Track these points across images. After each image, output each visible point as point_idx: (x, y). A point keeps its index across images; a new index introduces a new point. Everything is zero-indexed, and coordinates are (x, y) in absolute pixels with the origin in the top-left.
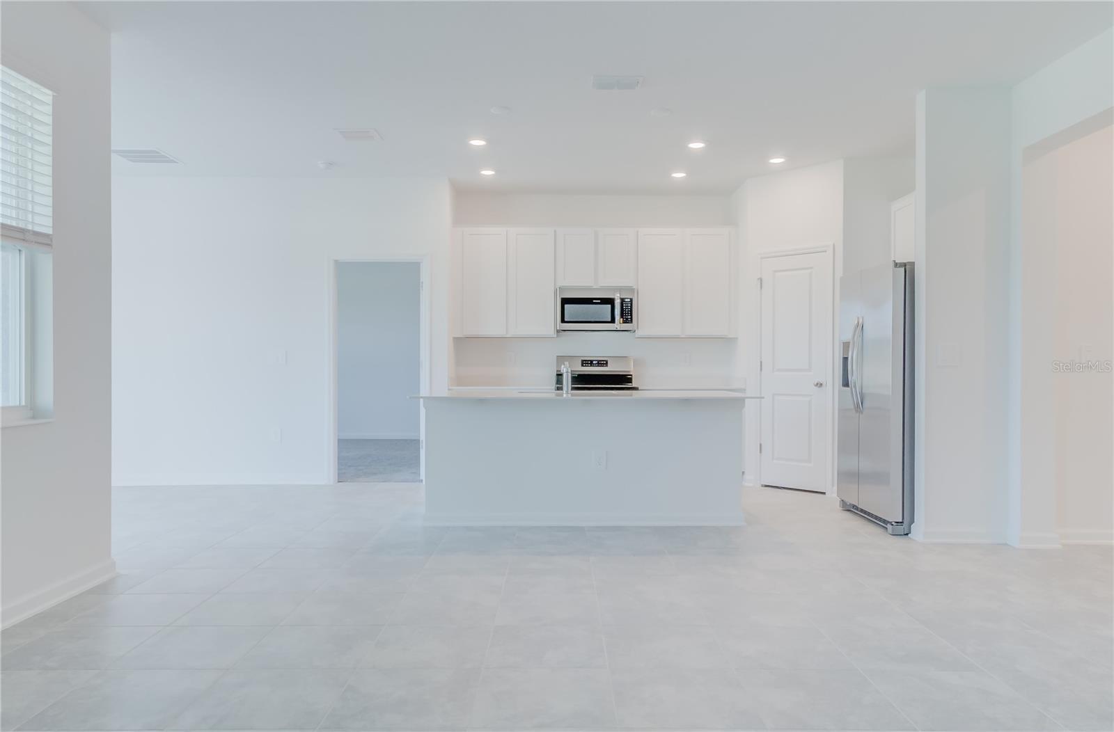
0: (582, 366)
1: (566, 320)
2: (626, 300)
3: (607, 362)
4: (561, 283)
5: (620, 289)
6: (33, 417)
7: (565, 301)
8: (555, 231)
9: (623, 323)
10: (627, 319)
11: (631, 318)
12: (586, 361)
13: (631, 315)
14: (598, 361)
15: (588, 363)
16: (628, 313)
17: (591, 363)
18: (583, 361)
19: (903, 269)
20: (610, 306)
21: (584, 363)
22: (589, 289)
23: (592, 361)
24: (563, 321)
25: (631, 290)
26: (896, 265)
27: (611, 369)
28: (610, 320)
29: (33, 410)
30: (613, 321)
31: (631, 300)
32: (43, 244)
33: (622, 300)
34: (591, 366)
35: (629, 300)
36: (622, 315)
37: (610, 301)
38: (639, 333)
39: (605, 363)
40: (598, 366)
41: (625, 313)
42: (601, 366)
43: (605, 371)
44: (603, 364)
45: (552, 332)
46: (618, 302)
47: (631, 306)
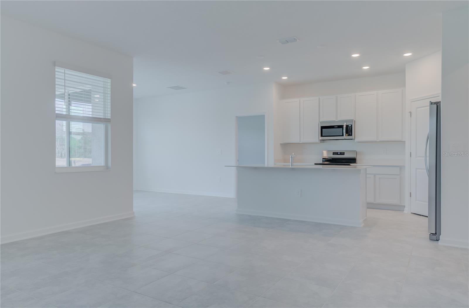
0: (333, 155)
1: (323, 135)
2: (349, 126)
3: (344, 153)
4: (321, 120)
5: (346, 121)
6: (107, 169)
7: (323, 128)
8: (319, 99)
9: (348, 136)
10: (350, 134)
11: (352, 134)
12: (335, 152)
13: (352, 132)
14: (340, 153)
15: (336, 154)
16: (350, 132)
17: (337, 154)
18: (333, 153)
19: (436, 105)
20: (342, 129)
21: (334, 154)
22: (334, 122)
23: (337, 153)
24: (322, 136)
25: (352, 121)
26: (432, 103)
27: (346, 156)
28: (342, 135)
29: (107, 167)
31: (352, 125)
32: (108, 121)
33: (347, 126)
34: (337, 155)
35: (350, 126)
36: (347, 132)
37: (341, 127)
38: (356, 140)
39: (343, 154)
40: (340, 155)
41: (349, 132)
42: (341, 155)
43: (343, 157)
44: (342, 154)
45: (317, 141)
46: (345, 127)
47: (352, 128)
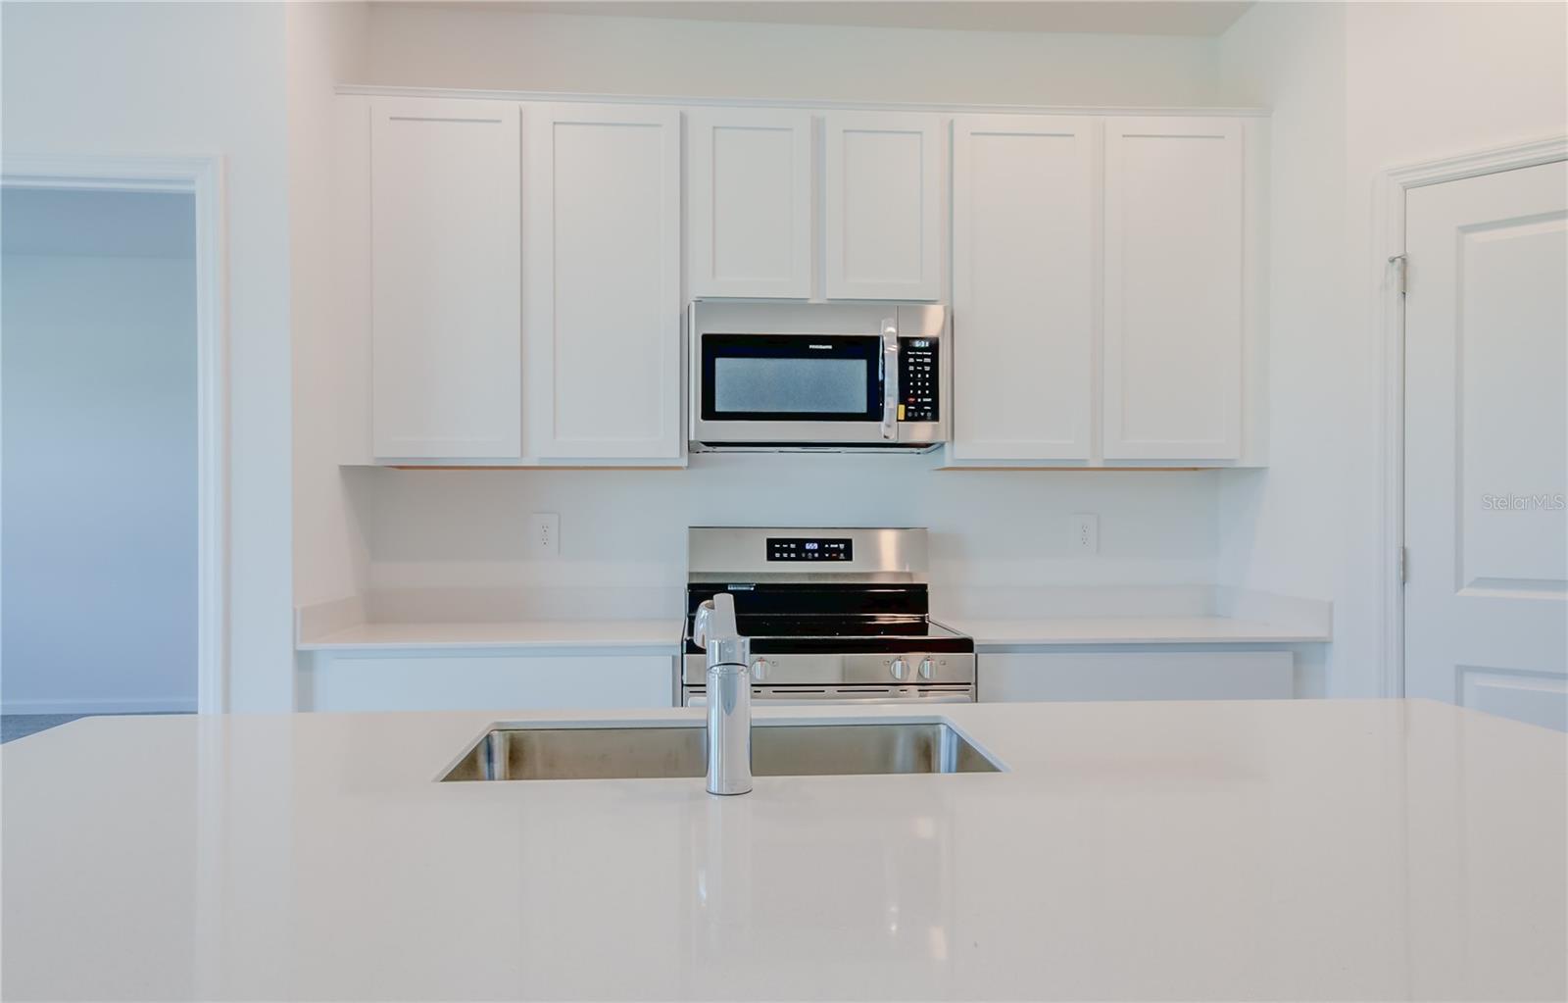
0: (771, 557)
1: (719, 408)
2: (921, 343)
3: (848, 543)
4: (703, 288)
5: (898, 307)
7: (716, 347)
8: (684, 120)
9: (907, 419)
10: (920, 407)
11: (934, 405)
12: (782, 542)
13: (935, 395)
14: (822, 542)
15: (788, 551)
16: (923, 388)
17: (798, 550)
18: (771, 542)
20: (864, 364)
21: (777, 549)
22: (798, 305)
23: (801, 543)
24: (709, 412)
27: (862, 567)
28: (865, 410)
30: (874, 412)
31: (935, 344)
33: (906, 344)
34: (798, 558)
35: (927, 344)
36: (904, 395)
37: (865, 348)
38: (960, 451)
39: (842, 551)
40: (822, 558)
41: (916, 388)
42: (830, 559)
43: (835, 575)
44: (838, 550)
45: (671, 450)
46: (891, 350)
47: (935, 364)
